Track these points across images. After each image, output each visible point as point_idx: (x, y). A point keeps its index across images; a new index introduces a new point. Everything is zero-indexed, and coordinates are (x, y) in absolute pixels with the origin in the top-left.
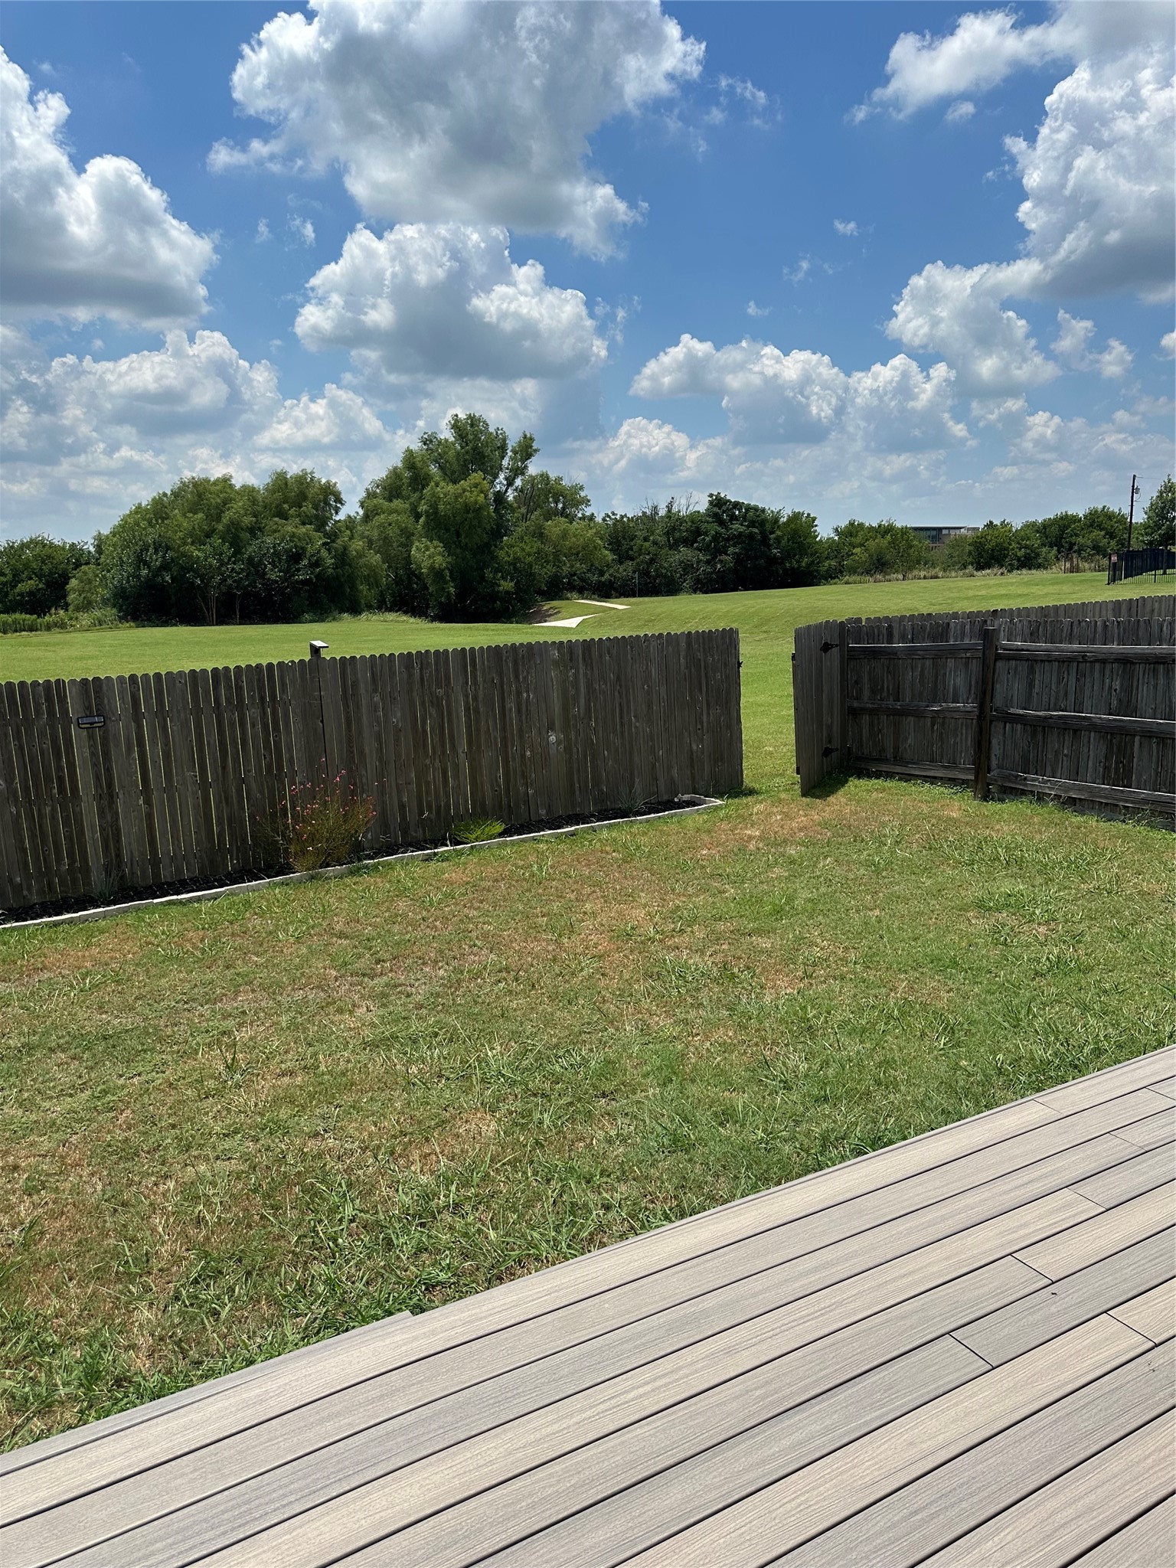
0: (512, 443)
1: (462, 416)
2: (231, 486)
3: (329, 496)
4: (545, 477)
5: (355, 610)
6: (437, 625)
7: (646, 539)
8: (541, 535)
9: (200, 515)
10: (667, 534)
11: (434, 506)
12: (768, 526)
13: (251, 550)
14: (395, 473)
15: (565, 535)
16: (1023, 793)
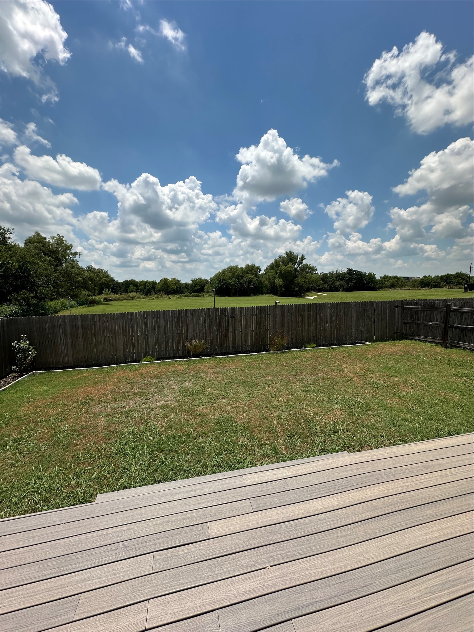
0: (299, 257)
1: (288, 251)
2: (238, 267)
3: (258, 269)
4: (306, 264)
5: (262, 294)
6: (280, 297)
7: (331, 279)
8: (305, 277)
9: (231, 273)
10: (336, 277)
11: (281, 271)
12: (363, 276)
13: (241, 281)
14: (273, 264)
15: (311, 277)
16: (458, 347)
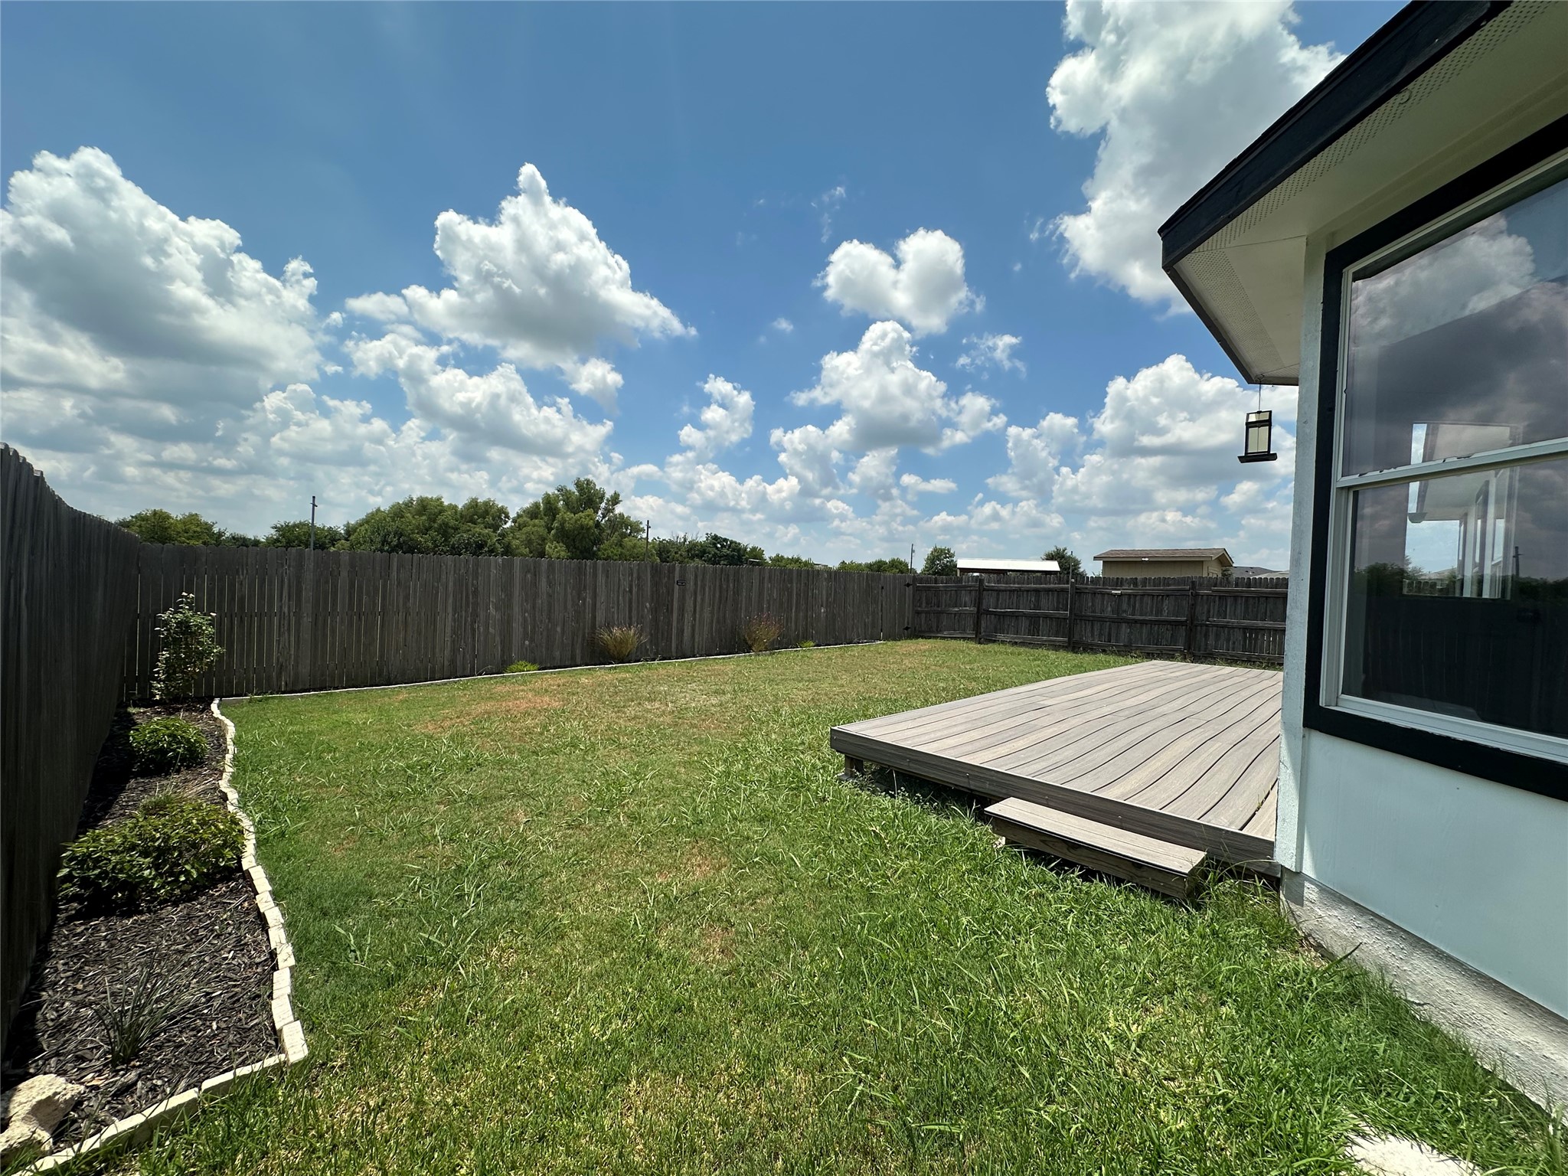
0: (608, 496)
1: (581, 479)
2: (443, 503)
3: (502, 512)
4: (621, 515)
7: (676, 553)
8: (621, 545)
9: (424, 518)
10: (688, 551)
11: (562, 524)
12: (741, 552)
13: (452, 541)
14: (536, 505)
